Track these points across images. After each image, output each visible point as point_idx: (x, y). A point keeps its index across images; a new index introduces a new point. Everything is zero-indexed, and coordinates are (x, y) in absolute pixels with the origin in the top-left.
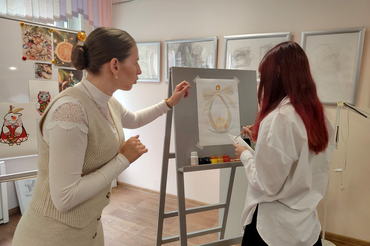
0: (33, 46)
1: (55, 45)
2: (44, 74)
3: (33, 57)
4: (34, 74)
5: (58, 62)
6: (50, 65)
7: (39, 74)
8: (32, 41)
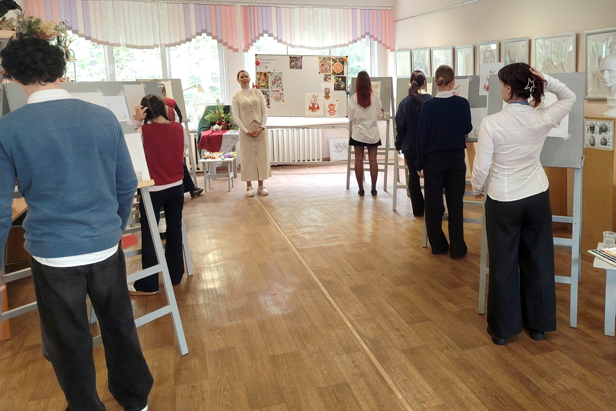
0: (323, 67)
1: (333, 65)
2: (328, 79)
3: (323, 72)
4: (323, 80)
5: (334, 73)
6: (330, 75)
7: (325, 80)
8: (323, 65)
